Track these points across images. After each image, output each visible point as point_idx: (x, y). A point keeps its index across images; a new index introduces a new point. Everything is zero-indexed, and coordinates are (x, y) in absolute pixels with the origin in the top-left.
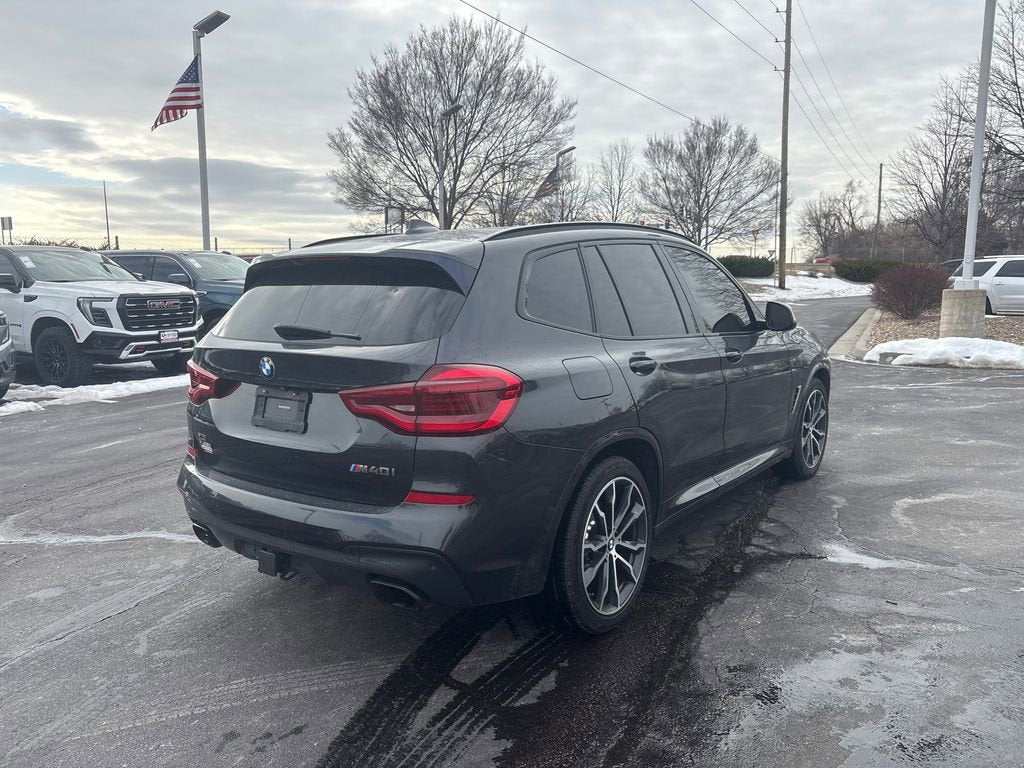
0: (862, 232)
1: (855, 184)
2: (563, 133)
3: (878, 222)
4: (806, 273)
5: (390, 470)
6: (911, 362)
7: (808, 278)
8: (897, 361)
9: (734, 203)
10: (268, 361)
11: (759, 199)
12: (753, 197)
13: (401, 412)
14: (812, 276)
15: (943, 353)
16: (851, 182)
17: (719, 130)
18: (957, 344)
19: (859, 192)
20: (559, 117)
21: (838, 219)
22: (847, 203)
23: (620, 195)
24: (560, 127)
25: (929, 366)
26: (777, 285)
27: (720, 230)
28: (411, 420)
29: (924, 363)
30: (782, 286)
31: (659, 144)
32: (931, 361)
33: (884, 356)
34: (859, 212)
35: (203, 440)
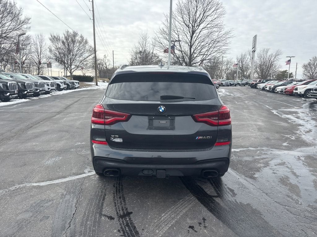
0: (109, 70)
1: (106, 56)
2: (26, 28)
3: (114, 67)
4: (102, 81)
5: (210, 137)
7: (103, 83)
9: (81, 58)
10: (163, 107)
11: (89, 58)
12: (87, 57)
13: (214, 120)
14: (104, 82)
16: (105, 55)
17: (75, 35)
19: (108, 58)
20: (23, 22)
21: (102, 65)
22: (104, 61)
23: (41, 52)
24: (25, 26)
26: (95, 84)
27: (78, 67)
28: (217, 121)
30: (97, 85)
31: (55, 37)
34: (108, 64)
35: (115, 138)
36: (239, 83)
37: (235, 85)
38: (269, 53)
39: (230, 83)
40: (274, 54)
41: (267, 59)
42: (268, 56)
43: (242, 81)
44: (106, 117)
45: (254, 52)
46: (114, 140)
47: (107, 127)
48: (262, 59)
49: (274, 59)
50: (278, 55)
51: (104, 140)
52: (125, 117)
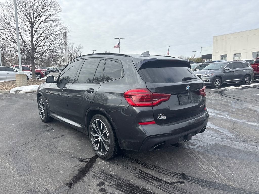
6: (25, 92)
8: (21, 92)
15: (33, 89)
18: (35, 87)
25: (30, 92)
29: (29, 92)
32: (30, 91)
33: (16, 91)
35: (161, 116)
36: (58, 70)
37: (55, 72)
38: (74, 47)
39: (51, 70)
40: (78, 47)
41: (73, 51)
42: (74, 49)
43: (59, 68)
44: (153, 99)
45: (66, 45)
46: (160, 118)
47: (155, 108)
48: (70, 50)
49: (78, 51)
50: (81, 48)
51: (153, 120)
52: (168, 97)
